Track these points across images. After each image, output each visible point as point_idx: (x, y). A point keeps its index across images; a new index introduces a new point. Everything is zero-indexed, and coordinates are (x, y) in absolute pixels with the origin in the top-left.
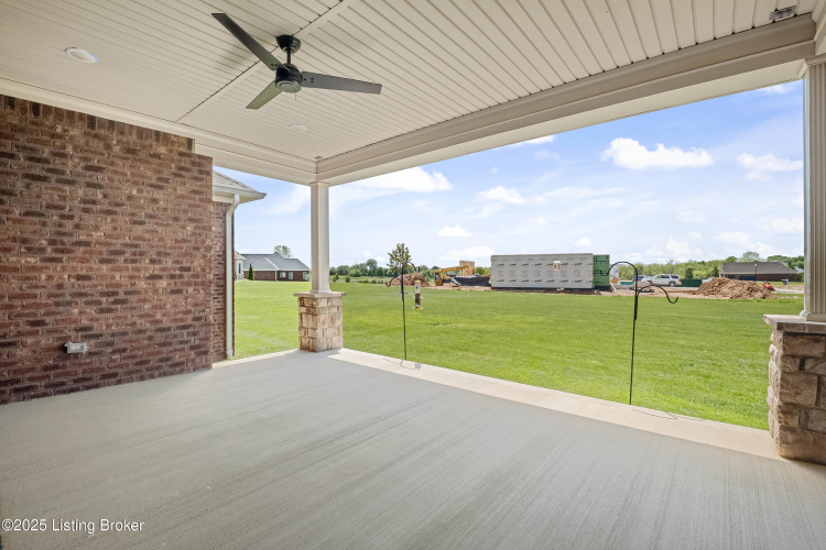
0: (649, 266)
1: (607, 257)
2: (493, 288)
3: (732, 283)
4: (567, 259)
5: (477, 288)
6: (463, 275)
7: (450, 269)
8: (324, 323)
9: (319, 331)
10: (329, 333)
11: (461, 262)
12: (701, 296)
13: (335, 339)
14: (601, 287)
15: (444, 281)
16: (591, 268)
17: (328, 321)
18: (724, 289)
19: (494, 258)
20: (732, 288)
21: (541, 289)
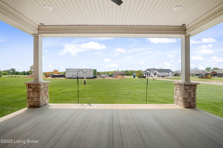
0: (101, 72)
1: (96, 70)
2: (67, 78)
3: (119, 76)
4: (88, 70)
5: (61, 78)
6: (55, 74)
7: (50, 72)
8: (42, 94)
9: (41, 98)
10: (44, 98)
11: (54, 70)
12: (114, 79)
13: (46, 100)
14: (95, 77)
15: (48, 76)
16: (93, 72)
17: (44, 94)
18: (118, 77)
19: (67, 69)
20: (120, 77)
21: (80, 78)
